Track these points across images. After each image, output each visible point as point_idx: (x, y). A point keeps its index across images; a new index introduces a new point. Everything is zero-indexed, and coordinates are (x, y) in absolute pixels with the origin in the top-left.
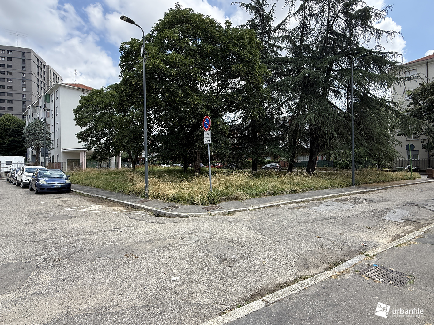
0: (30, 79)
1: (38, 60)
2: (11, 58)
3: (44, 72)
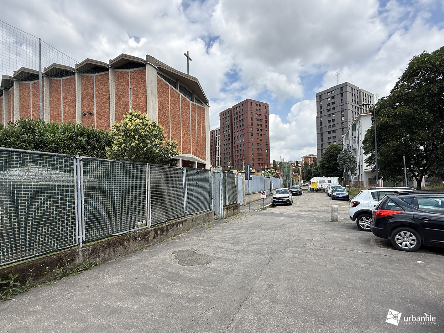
0: (346, 109)
1: (352, 89)
2: (334, 96)
3: (358, 97)
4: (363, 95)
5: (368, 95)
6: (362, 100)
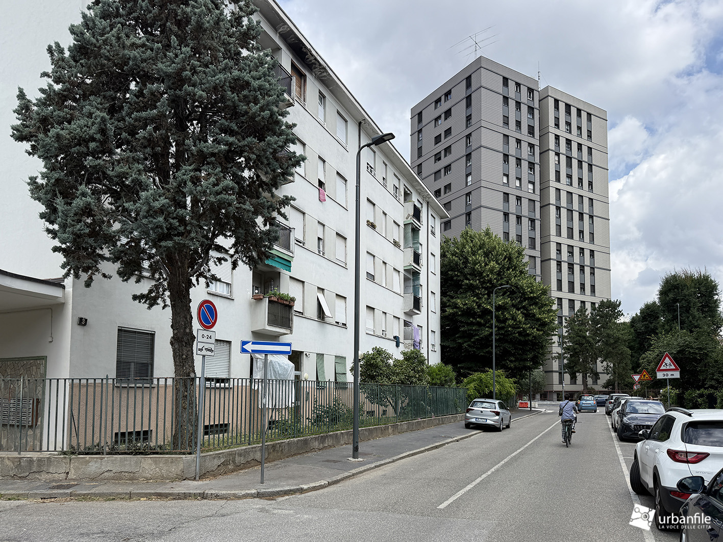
0: (479, 146)
1: (506, 81)
2: (450, 110)
3: (531, 110)
4: (557, 107)
5: (579, 111)
6: (552, 122)
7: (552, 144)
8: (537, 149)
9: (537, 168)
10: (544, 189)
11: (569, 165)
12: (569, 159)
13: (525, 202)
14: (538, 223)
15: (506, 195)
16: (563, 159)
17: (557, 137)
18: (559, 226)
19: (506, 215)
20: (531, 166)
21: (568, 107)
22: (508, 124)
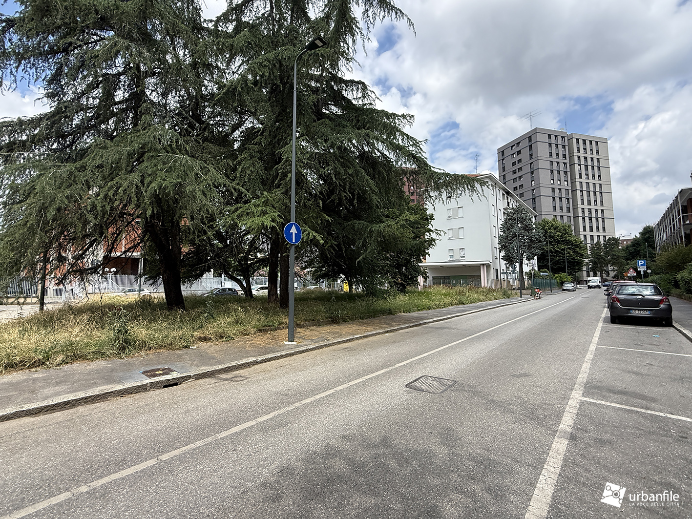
0: (540, 168)
1: (549, 136)
2: (520, 151)
3: (564, 147)
4: (578, 142)
5: (591, 142)
6: (575, 150)
7: (576, 161)
8: (568, 165)
9: (569, 174)
10: (573, 182)
11: (587, 169)
12: (586, 166)
13: (563, 191)
14: (571, 200)
15: (553, 189)
16: (583, 167)
17: (579, 157)
18: (582, 200)
19: (554, 198)
20: (566, 173)
21: (584, 141)
22: (552, 156)
